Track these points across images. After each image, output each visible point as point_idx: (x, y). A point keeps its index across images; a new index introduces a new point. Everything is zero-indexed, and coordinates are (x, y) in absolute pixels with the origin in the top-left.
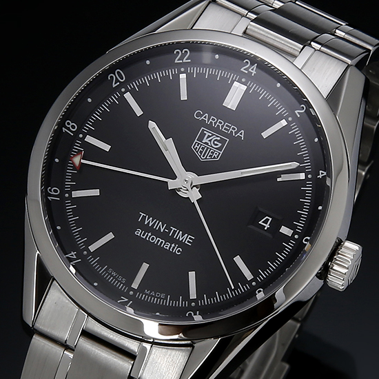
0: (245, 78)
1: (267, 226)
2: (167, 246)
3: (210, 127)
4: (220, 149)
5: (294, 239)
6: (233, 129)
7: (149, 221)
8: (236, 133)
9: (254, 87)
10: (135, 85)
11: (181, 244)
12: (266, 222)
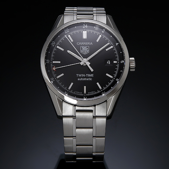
0: (85, 29)
1: (109, 63)
2: (88, 79)
3: (82, 45)
4: (88, 49)
5: (118, 63)
6: (89, 43)
7: (80, 75)
8: (90, 44)
9: (88, 31)
10: (58, 43)
11: (91, 77)
12: (109, 62)
